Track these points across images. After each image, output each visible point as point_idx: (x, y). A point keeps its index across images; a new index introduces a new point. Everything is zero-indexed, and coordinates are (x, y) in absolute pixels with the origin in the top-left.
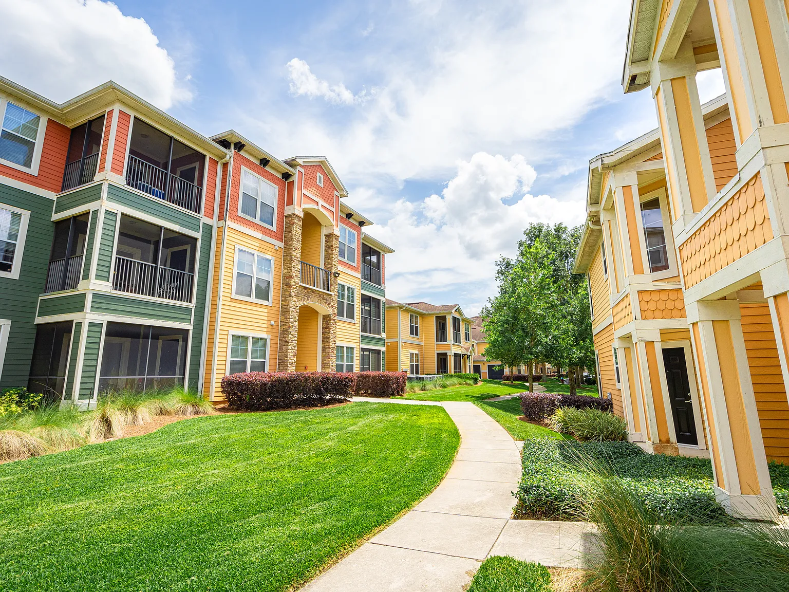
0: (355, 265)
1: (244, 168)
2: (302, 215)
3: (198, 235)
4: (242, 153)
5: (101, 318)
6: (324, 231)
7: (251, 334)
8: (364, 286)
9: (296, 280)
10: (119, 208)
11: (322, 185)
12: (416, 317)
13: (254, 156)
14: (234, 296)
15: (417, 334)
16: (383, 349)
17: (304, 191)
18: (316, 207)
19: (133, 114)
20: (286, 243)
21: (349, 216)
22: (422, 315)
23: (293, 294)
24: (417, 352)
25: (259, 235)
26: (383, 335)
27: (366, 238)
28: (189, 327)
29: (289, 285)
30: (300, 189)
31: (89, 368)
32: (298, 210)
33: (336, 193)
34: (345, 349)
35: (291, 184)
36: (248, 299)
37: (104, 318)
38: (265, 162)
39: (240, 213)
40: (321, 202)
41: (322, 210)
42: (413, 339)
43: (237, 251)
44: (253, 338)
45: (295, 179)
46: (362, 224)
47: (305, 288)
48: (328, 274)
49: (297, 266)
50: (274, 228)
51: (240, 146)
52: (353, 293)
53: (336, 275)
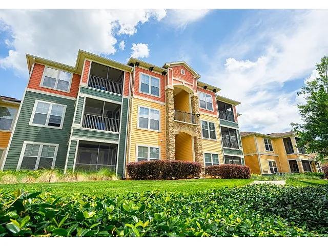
0: (213, 111)
1: (141, 73)
2: (173, 89)
3: (121, 103)
4: (139, 67)
5: (76, 139)
6: (190, 96)
7: (149, 146)
8: (221, 122)
9: (172, 118)
10: (85, 95)
11: (184, 74)
12: (269, 141)
13: (146, 67)
14: (138, 128)
15: (271, 150)
16: (242, 156)
17: (173, 78)
18: (182, 84)
19: (91, 61)
20: (167, 103)
21: (205, 87)
22: (274, 139)
23: (170, 125)
24: (274, 160)
25: (151, 100)
26: (241, 149)
27: (218, 97)
28: (118, 143)
29: (168, 122)
30: (171, 77)
31: (71, 159)
32: (170, 86)
33: (193, 77)
34: (211, 155)
35: (167, 76)
36: (146, 129)
37: (78, 139)
38: (151, 69)
39: (140, 91)
40: (184, 82)
41: (185, 85)
42: (269, 153)
43: (139, 108)
44: (150, 148)
45: (168, 73)
46: (215, 91)
47: (178, 122)
48: (194, 115)
49: (172, 112)
50: (160, 96)
51: (138, 64)
52: (213, 126)
53: (198, 116)
